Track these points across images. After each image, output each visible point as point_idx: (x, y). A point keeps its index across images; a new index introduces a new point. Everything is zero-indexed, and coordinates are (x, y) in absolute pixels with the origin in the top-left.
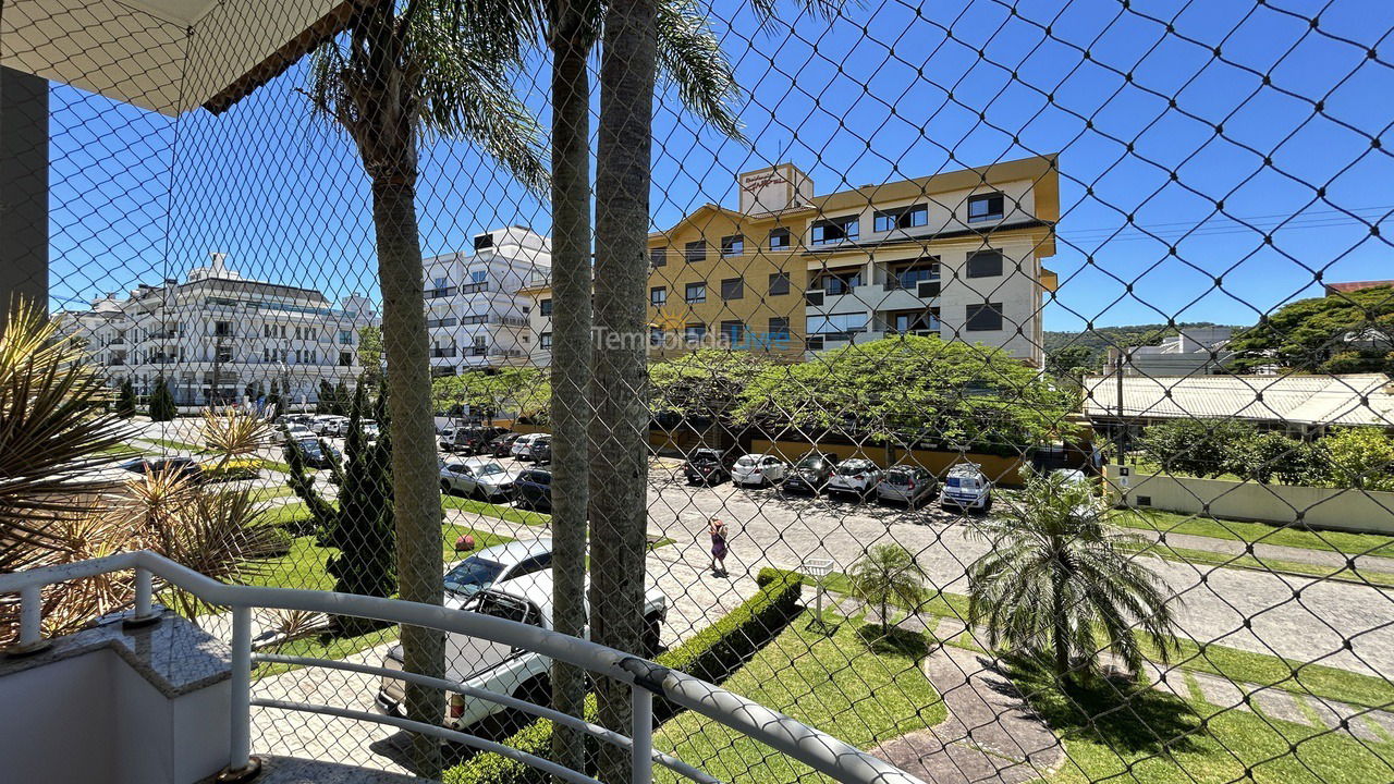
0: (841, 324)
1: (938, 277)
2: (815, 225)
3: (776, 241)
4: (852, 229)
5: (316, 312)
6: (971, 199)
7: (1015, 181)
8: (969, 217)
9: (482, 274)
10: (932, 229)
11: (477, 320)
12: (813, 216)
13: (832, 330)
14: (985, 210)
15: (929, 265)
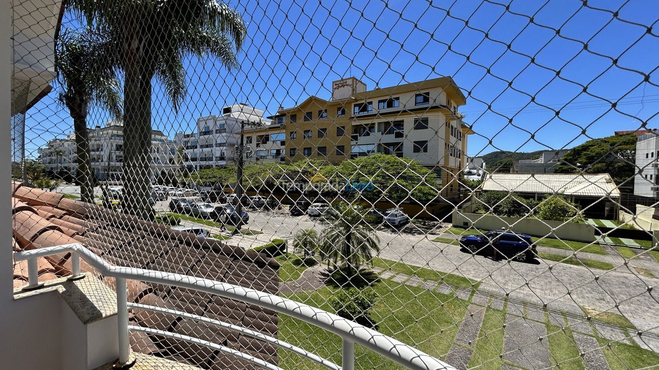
0: (364, 149)
1: (403, 129)
2: (355, 106)
3: (340, 112)
4: (370, 108)
5: (161, 140)
6: (417, 95)
7: (434, 88)
8: (416, 103)
9: (224, 125)
10: (401, 108)
11: (221, 145)
12: (353, 102)
13: (361, 151)
14: (422, 101)
15: (399, 124)
